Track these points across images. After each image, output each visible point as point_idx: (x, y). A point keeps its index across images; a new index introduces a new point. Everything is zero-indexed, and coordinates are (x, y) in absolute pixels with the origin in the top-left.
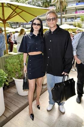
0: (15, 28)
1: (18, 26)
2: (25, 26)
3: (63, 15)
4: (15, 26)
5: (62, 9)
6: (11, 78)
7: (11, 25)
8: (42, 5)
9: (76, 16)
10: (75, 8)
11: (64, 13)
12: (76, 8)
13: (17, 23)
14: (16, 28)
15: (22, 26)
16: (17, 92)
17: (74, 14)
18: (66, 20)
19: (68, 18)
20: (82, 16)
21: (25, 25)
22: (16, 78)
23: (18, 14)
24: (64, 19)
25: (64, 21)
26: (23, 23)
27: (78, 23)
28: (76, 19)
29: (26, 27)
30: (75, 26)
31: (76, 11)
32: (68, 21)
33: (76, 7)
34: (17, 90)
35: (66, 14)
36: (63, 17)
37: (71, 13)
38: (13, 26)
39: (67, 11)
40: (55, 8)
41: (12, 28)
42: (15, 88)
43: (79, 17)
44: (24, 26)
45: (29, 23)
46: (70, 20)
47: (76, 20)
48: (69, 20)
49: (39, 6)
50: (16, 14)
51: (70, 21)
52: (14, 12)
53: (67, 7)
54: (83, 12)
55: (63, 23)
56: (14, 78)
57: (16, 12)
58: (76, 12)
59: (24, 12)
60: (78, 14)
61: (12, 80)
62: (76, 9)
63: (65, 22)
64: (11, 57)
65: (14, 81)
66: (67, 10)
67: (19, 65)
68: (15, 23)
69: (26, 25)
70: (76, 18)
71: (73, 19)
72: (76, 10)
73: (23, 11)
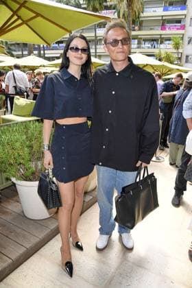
0: (18, 58)
1: (25, 53)
2: (44, 54)
3: (133, 33)
4: (20, 53)
5: (131, 19)
6: (8, 179)
7: (9, 49)
8: (85, 6)
9: (162, 36)
10: (160, 18)
11: (136, 28)
12: (164, 18)
13: (25, 45)
14: (23, 56)
15: (36, 52)
16: (23, 212)
17: (157, 32)
18: (139, 43)
19: (145, 40)
20: (175, 38)
21: (44, 50)
22: (18, 179)
23: (25, 22)
24: (136, 41)
25: (136, 46)
26: (39, 46)
27: (166, 53)
28: (162, 43)
29: (46, 56)
30: (160, 60)
31: (163, 25)
32: (143, 46)
33: (162, 16)
34: (22, 207)
35: (140, 30)
36: (133, 36)
37: (151, 29)
38: (15, 51)
39: (144, 24)
40: (116, 14)
41: (12, 55)
42: (18, 202)
43: (169, 39)
44: (42, 52)
45: (52, 45)
46: (150, 45)
47: (162, 46)
48: (148, 45)
49: (78, 6)
50: (20, 22)
51: (149, 47)
52: (15, 17)
53: (142, 15)
54: (178, 29)
55: (132, 51)
56: (14, 180)
57: (19, 17)
58: (163, 28)
59: (39, 19)
60: (167, 32)
61: (9, 183)
62: (162, 19)
63: (138, 48)
64: (6, 127)
65: (14, 184)
66: (142, 21)
67: (26, 149)
68: (18, 44)
69: (46, 52)
70: (162, 40)
71: (155, 43)
72: (164, 23)
73: (38, 15)
